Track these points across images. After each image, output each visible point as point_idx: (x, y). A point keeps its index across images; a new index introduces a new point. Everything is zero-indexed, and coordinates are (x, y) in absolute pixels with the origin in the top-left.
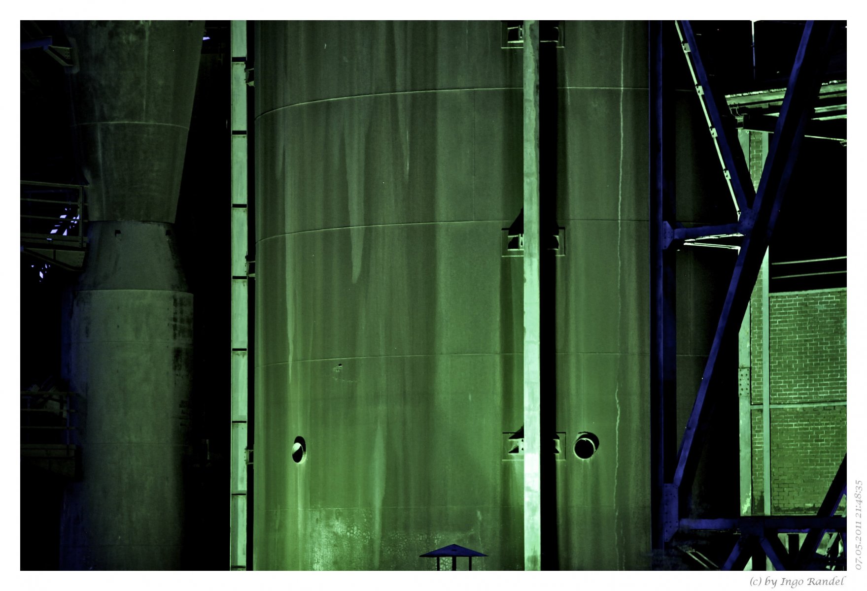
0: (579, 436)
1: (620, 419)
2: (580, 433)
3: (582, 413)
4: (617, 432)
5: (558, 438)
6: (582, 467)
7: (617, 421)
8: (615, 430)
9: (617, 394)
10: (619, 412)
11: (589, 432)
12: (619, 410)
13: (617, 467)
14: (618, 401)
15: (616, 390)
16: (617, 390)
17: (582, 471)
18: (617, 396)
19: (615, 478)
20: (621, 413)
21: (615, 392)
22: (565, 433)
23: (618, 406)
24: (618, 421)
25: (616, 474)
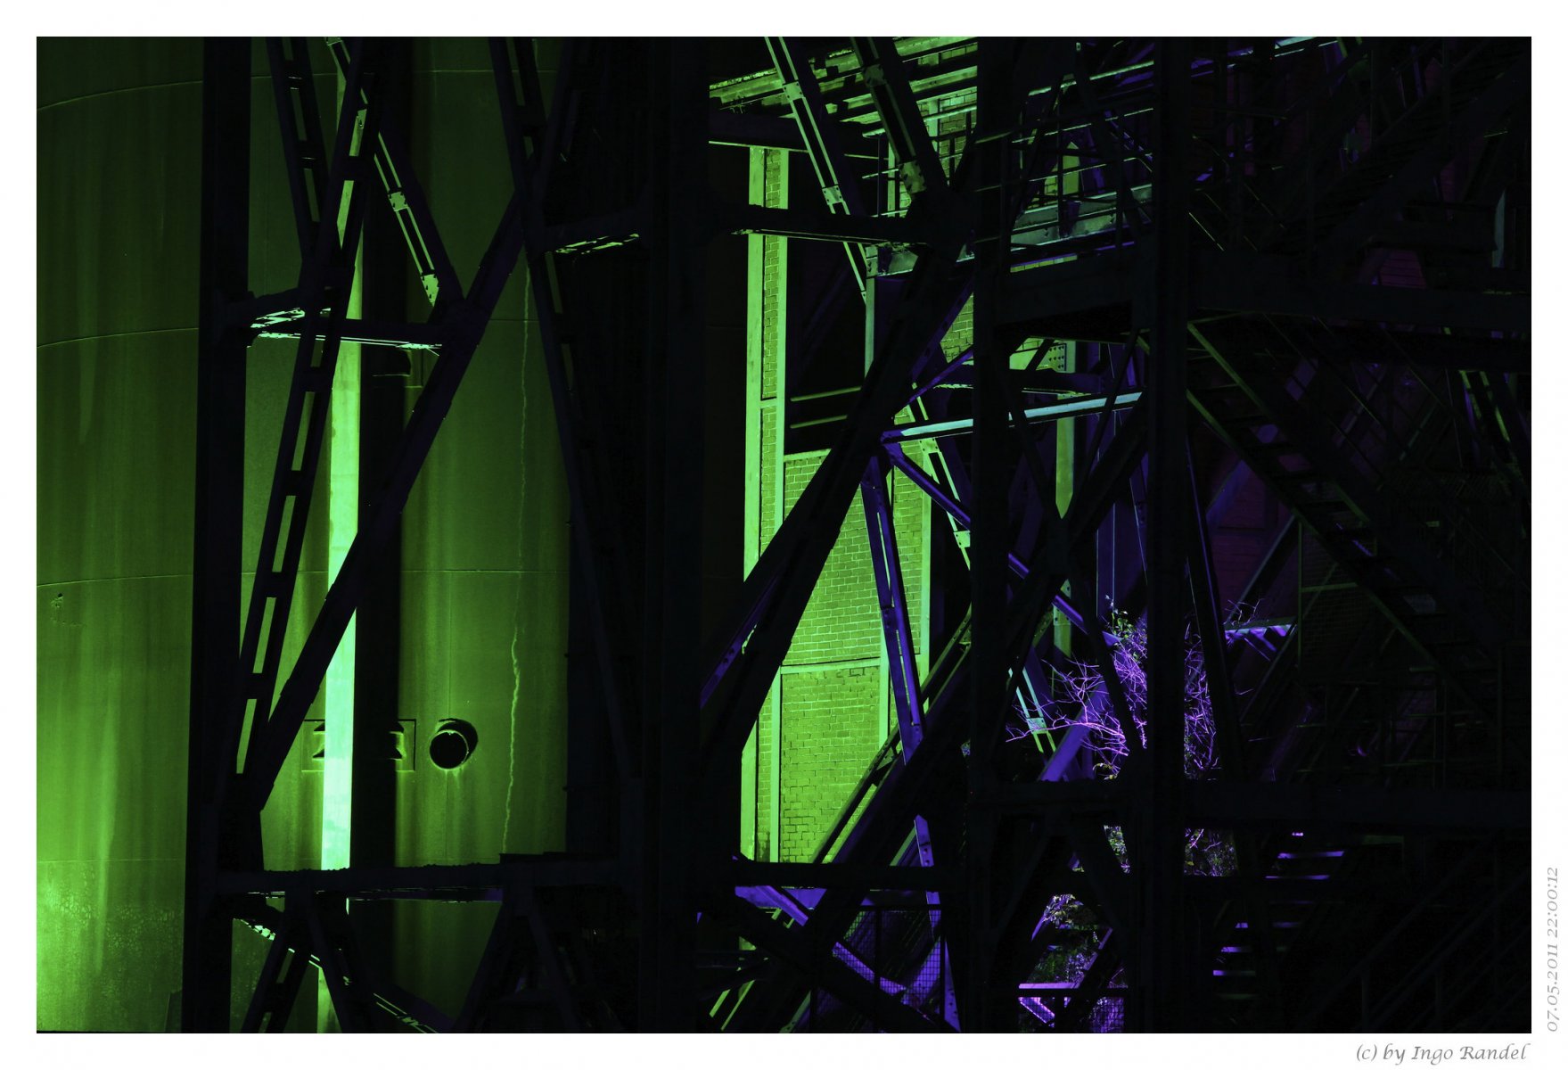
0: (440, 725)
1: (519, 694)
2: (443, 720)
3: (448, 682)
4: (513, 720)
5: (401, 730)
6: (445, 786)
7: (513, 698)
8: (510, 715)
9: (515, 647)
10: (517, 682)
11: (459, 718)
12: (518, 677)
13: (511, 784)
14: (515, 661)
15: (512, 639)
16: (515, 640)
17: (444, 794)
18: (515, 651)
19: (507, 805)
20: (520, 684)
21: (511, 644)
22: (415, 720)
23: (515, 669)
24: (516, 698)
25: (508, 799)
